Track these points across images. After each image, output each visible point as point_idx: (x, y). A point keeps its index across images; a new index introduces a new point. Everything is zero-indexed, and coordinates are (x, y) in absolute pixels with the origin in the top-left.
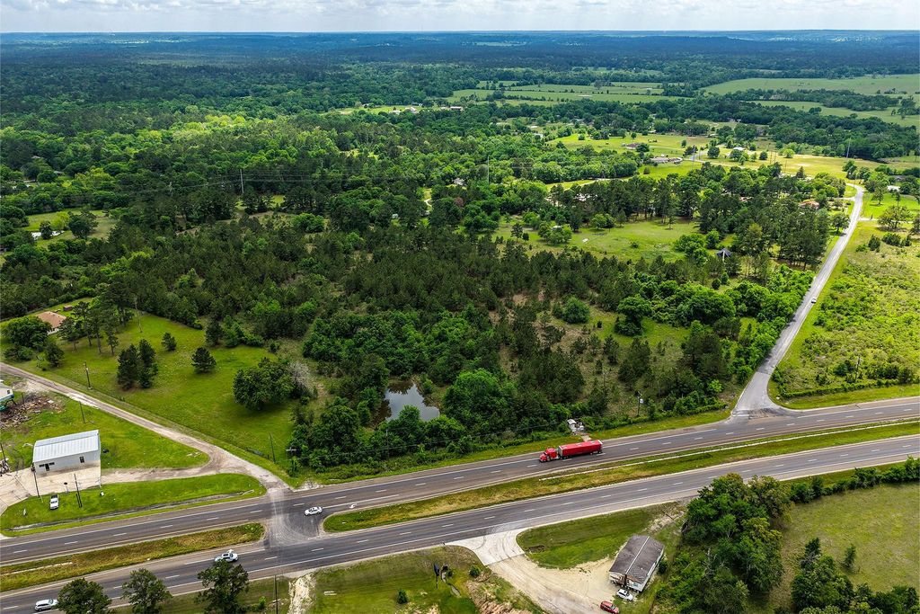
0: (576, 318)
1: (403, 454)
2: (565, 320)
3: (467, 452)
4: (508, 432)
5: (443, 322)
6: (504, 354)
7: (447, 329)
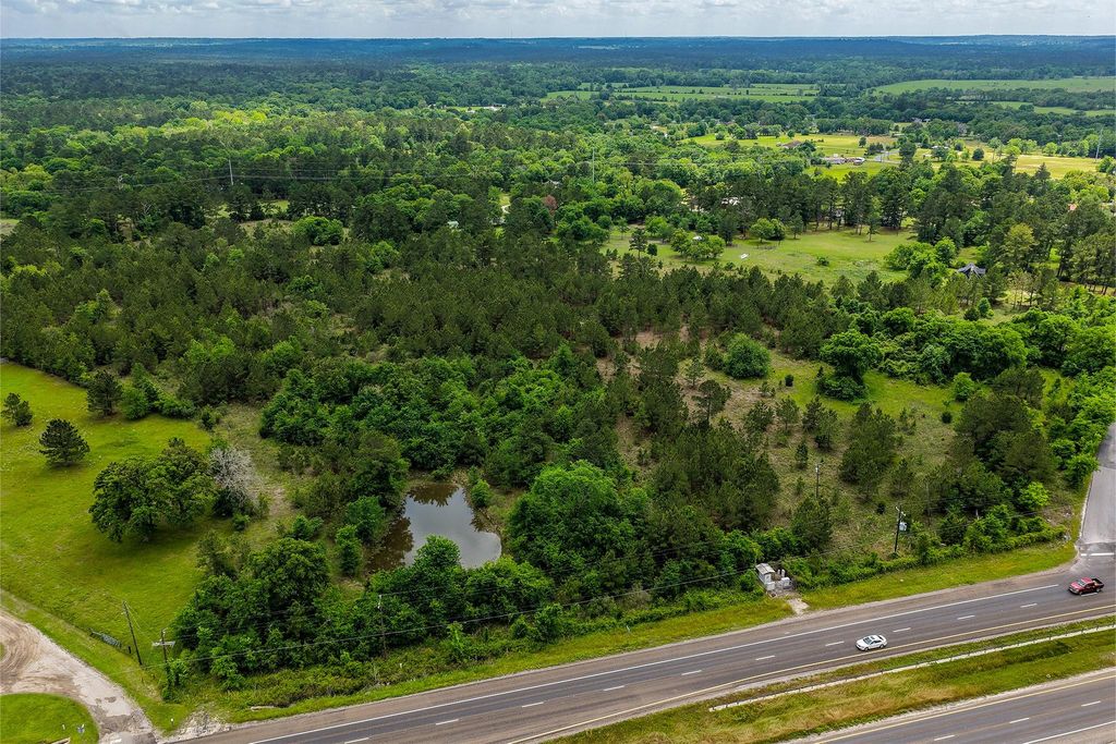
0: (748, 369)
1: (418, 641)
2: (728, 374)
3: (554, 637)
4: (638, 592)
5: (516, 376)
6: (624, 432)
7: (522, 389)
